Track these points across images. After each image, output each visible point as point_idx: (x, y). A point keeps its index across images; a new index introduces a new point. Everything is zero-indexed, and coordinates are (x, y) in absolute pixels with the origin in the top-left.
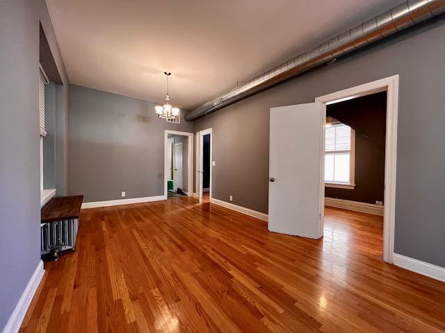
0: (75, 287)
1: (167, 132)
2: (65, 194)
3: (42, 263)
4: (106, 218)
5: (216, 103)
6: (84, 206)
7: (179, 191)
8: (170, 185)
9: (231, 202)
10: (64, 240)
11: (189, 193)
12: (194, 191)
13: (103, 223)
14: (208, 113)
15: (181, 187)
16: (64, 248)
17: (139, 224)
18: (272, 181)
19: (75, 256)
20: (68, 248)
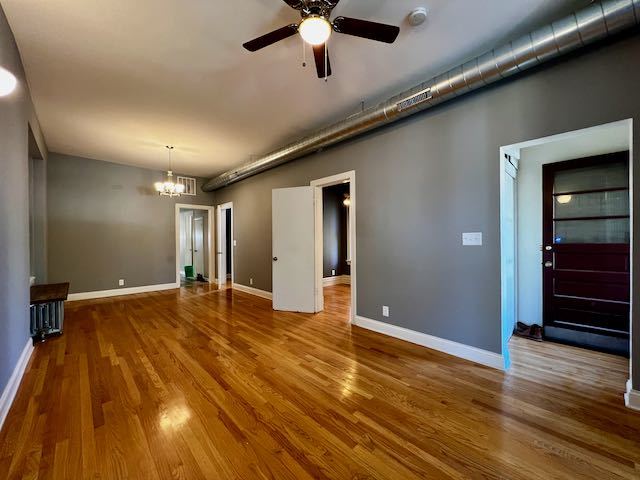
0: (66, 353)
1: (178, 206)
2: (45, 282)
3: (31, 340)
4: (97, 308)
5: (232, 176)
6: (71, 297)
7: (200, 278)
8: (189, 270)
9: (251, 286)
10: (51, 324)
11: (211, 280)
12: (216, 277)
13: (94, 312)
14: (229, 184)
15: (202, 273)
16: (51, 331)
17: (137, 312)
18: (276, 259)
19: (63, 338)
20: (55, 331)
